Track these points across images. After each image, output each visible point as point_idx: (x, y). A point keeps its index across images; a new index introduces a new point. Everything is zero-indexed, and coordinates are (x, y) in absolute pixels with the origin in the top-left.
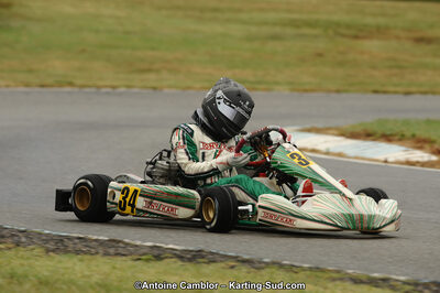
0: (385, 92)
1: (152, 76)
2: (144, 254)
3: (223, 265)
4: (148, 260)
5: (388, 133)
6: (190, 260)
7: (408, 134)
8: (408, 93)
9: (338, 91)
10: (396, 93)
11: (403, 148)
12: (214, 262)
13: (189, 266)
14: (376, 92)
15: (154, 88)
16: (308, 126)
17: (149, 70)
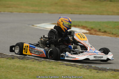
0: (74, 14)
1: (11, 9)
2: (9, 57)
3: (31, 60)
4: (10, 59)
5: (75, 25)
6: (22, 59)
7: (80, 25)
8: (80, 14)
9: (61, 13)
10: (77, 14)
11: (79, 29)
12: (28, 59)
13: (21, 60)
14: (71, 13)
15: (11, 12)
16: (53, 23)
17: (10, 7)
